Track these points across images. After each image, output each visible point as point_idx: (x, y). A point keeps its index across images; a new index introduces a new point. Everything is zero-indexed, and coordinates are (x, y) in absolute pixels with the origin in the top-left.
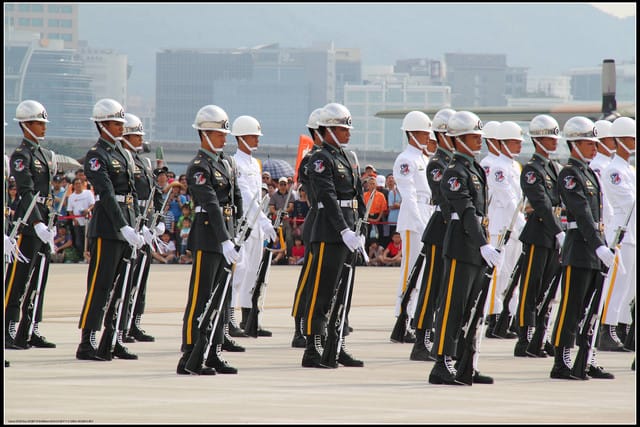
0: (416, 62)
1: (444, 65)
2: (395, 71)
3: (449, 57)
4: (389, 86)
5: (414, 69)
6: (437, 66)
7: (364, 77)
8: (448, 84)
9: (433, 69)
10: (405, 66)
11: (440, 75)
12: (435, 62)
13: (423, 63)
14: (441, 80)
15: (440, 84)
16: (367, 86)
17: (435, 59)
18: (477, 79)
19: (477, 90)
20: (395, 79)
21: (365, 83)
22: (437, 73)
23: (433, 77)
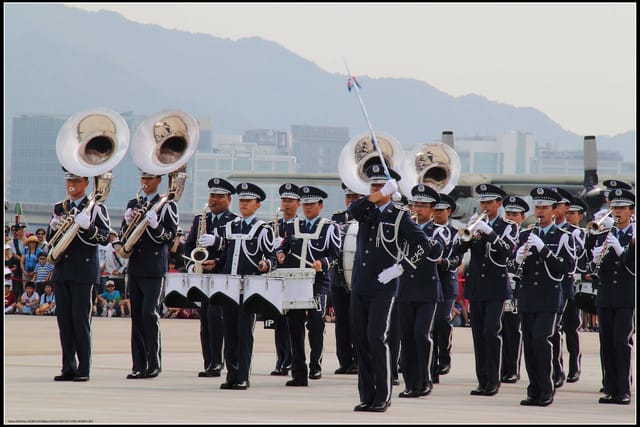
0: (264, 133)
1: (290, 137)
2: (244, 141)
3: (295, 128)
4: (238, 155)
5: (261, 139)
6: (284, 136)
7: (214, 146)
8: (294, 155)
9: (280, 140)
10: (252, 136)
11: (286, 146)
12: (282, 133)
13: (270, 134)
14: (287, 150)
15: (286, 154)
16: (218, 155)
17: (282, 131)
18: (321, 150)
19: (321, 161)
20: (242, 148)
21: (215, 151)
22: (283, 143)
23: (279, 147)
